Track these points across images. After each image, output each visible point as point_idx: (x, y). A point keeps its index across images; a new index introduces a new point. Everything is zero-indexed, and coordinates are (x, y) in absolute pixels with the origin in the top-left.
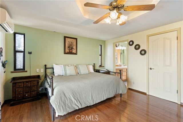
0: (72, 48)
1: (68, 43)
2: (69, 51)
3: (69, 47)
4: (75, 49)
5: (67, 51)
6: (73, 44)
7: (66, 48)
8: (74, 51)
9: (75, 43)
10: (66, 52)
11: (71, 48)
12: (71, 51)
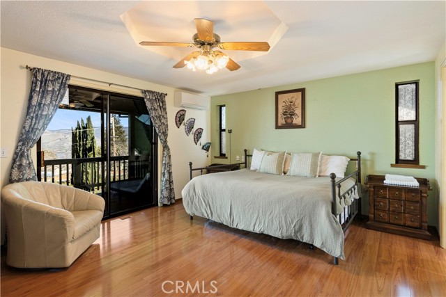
0: (292, 114)
1: (284, 104)
2: (286, 121)
3: (285, 113)
4: (300, 114)
5: (282, 121)
6: (294, 104)
7: (280, 116)
8: (297, 120)
9: (299, 102)
10: (279, 125)
11: (289, 114)
12: (289, 121)
